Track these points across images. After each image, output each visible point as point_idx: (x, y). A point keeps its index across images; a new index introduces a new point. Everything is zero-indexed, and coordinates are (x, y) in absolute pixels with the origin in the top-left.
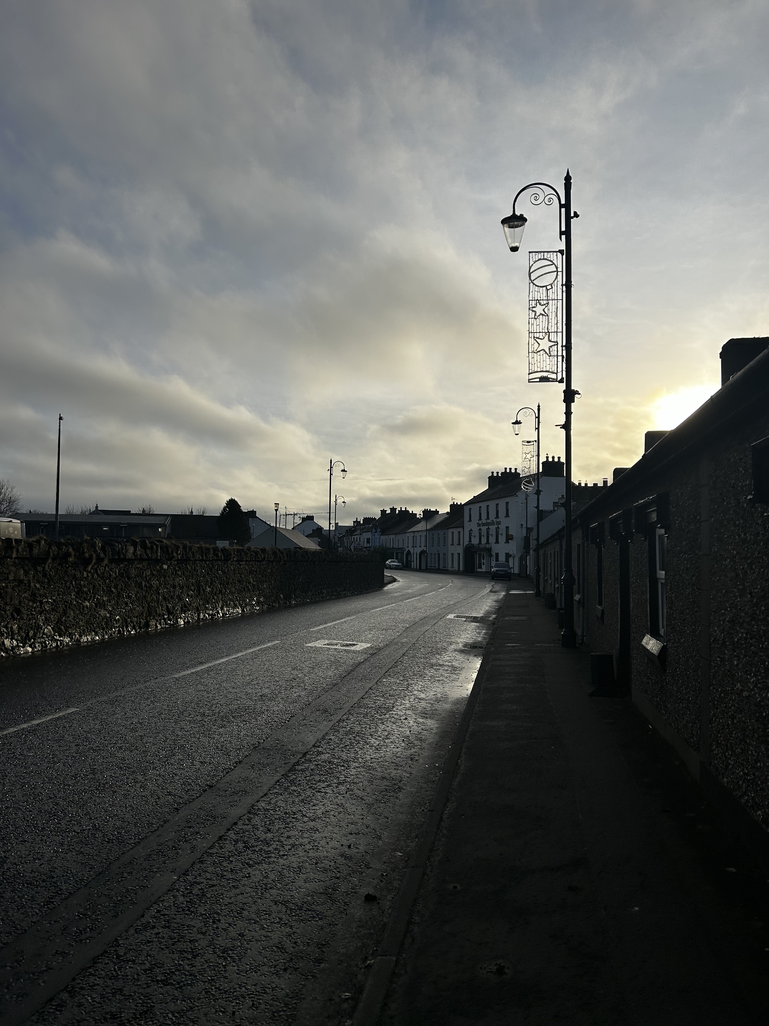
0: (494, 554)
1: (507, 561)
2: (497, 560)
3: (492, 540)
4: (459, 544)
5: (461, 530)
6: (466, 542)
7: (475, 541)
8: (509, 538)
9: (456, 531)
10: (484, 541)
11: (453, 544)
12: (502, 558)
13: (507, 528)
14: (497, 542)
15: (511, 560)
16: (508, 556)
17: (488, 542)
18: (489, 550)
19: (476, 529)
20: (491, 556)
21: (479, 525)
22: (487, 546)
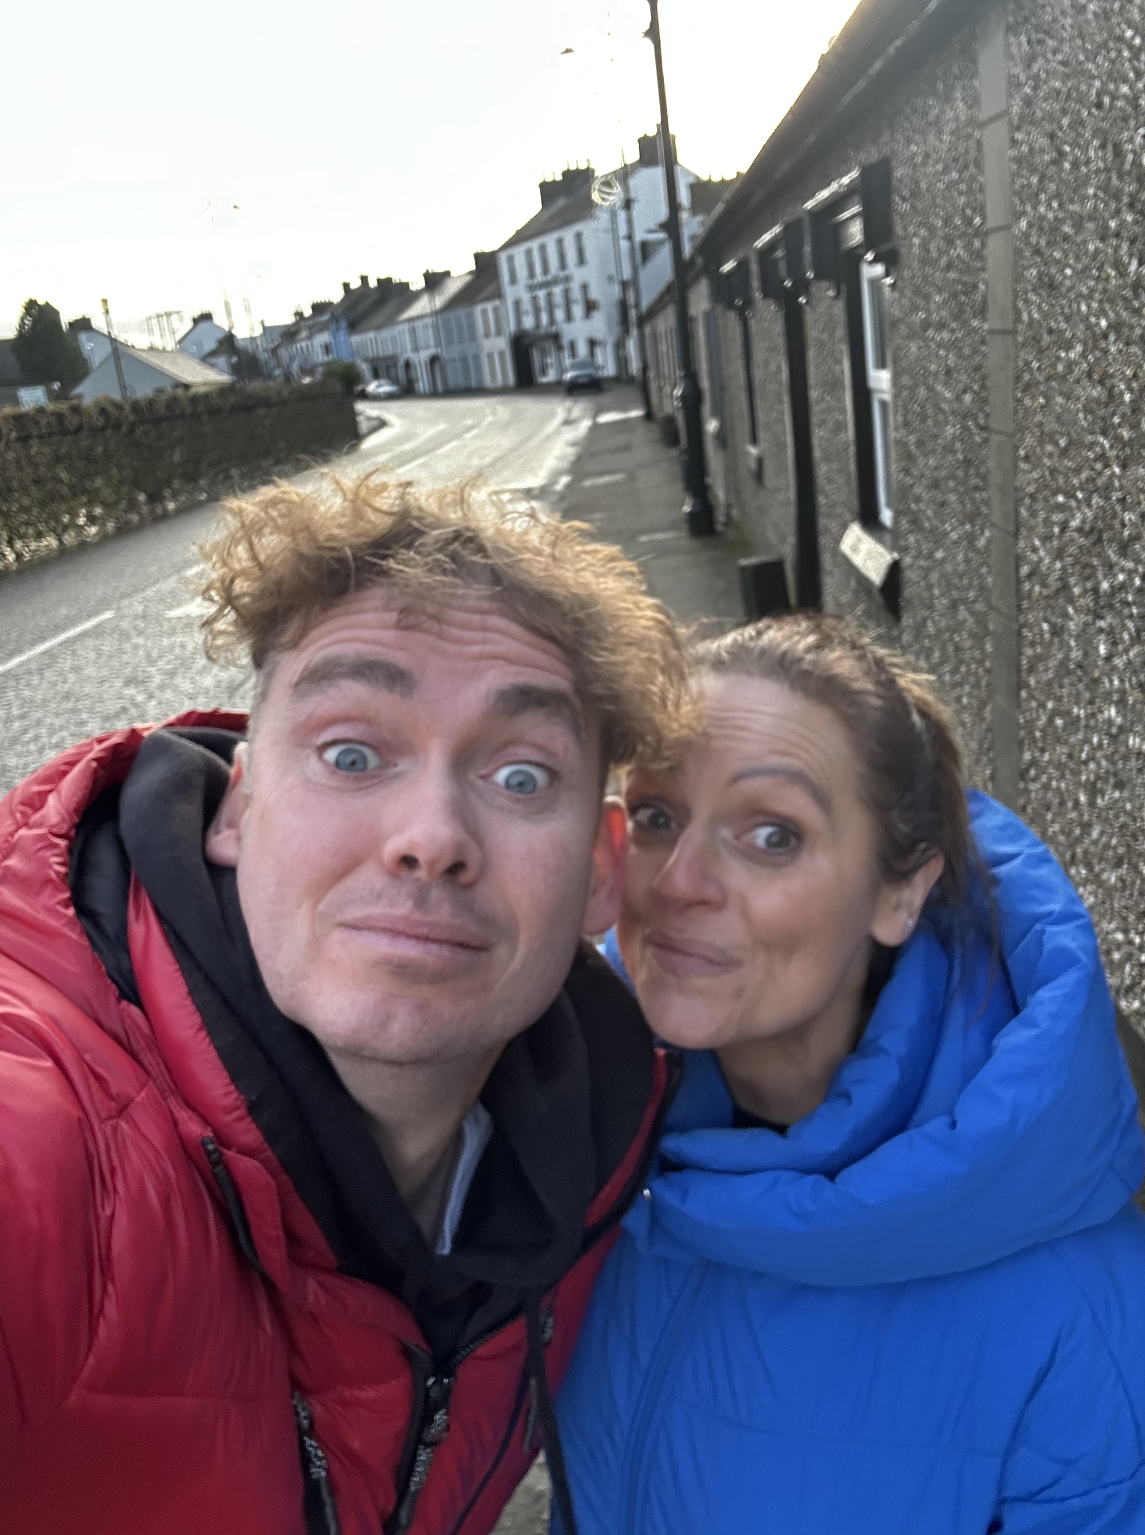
0: (565, 341)
1: (592, 354)
2: (573, 354)
3: (560, 314)
4: (499, 333)
5: (497, 303)
6: (512, 327)
7: (528, 322)
8: (590, 307)
9: (489, 306)
10: (544, 318)
11: (487, 335)
12: (582, 350)
13: (585, 287)
14: (569, 318)
15: (598, 352)
16: (592, 343)
17: (552, 321)
18: (556, 338)
19: (526, 297)
20: (560, 348)
21: (531, 288)
22: (554, 329)
